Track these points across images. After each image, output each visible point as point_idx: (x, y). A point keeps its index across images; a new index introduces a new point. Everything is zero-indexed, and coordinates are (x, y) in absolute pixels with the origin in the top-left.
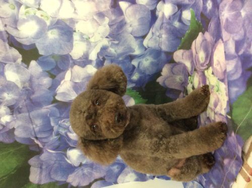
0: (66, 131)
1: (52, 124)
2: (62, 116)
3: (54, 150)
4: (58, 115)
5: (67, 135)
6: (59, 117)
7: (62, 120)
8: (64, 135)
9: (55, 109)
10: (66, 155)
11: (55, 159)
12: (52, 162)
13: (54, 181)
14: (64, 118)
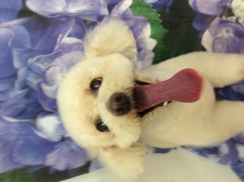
0: (39, 80)
1: (17, 64)
2: (35, 49)
3: (15, 117)
4: (29, 46)
5: (40, 89)
6: (30, 51)
7: (34, 56)
8: (36, 88)
9: (23, 30)
10: (34, 126)
11: (17, 133)
12: (12, 138)
13: (20, 166)
14: (39, 52)
